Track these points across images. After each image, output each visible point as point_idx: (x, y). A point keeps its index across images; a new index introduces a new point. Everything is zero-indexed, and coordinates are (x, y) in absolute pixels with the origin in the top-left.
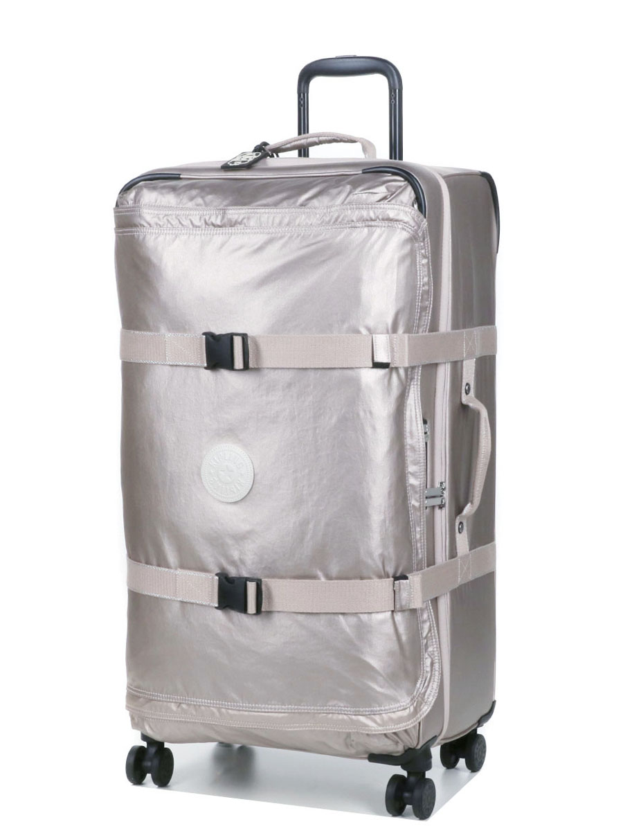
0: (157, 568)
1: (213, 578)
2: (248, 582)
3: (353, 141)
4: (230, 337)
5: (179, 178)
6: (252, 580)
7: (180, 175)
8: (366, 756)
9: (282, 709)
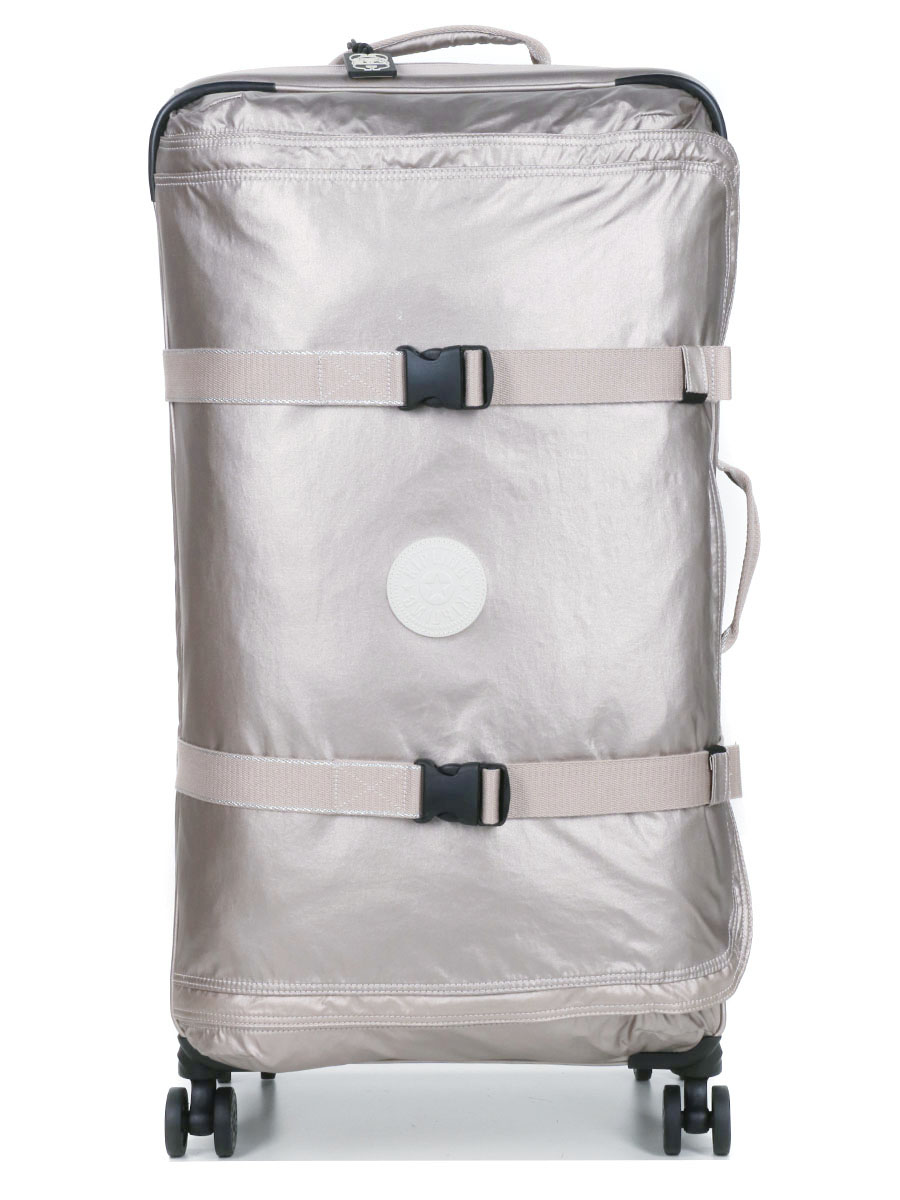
0: (290, 761)
1: (409, 770)
2: (485, 770)
3: (511, 40)
4: (461, 351)
5: (274, 91)
6: (491, 766)
7: (273, 84)
8: (626, 1058)
9: (531, 985)
